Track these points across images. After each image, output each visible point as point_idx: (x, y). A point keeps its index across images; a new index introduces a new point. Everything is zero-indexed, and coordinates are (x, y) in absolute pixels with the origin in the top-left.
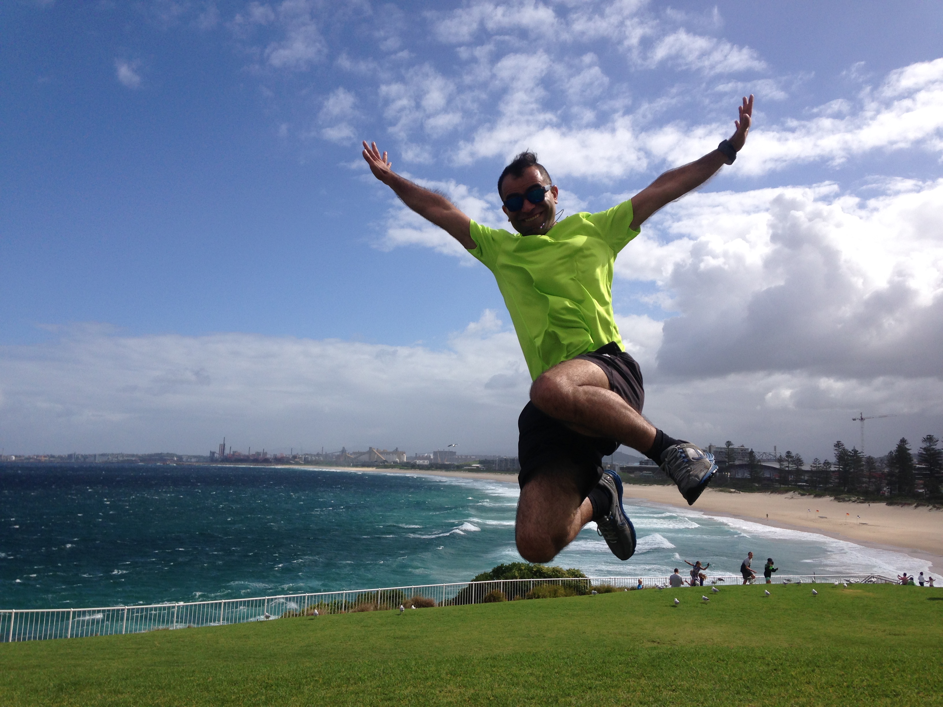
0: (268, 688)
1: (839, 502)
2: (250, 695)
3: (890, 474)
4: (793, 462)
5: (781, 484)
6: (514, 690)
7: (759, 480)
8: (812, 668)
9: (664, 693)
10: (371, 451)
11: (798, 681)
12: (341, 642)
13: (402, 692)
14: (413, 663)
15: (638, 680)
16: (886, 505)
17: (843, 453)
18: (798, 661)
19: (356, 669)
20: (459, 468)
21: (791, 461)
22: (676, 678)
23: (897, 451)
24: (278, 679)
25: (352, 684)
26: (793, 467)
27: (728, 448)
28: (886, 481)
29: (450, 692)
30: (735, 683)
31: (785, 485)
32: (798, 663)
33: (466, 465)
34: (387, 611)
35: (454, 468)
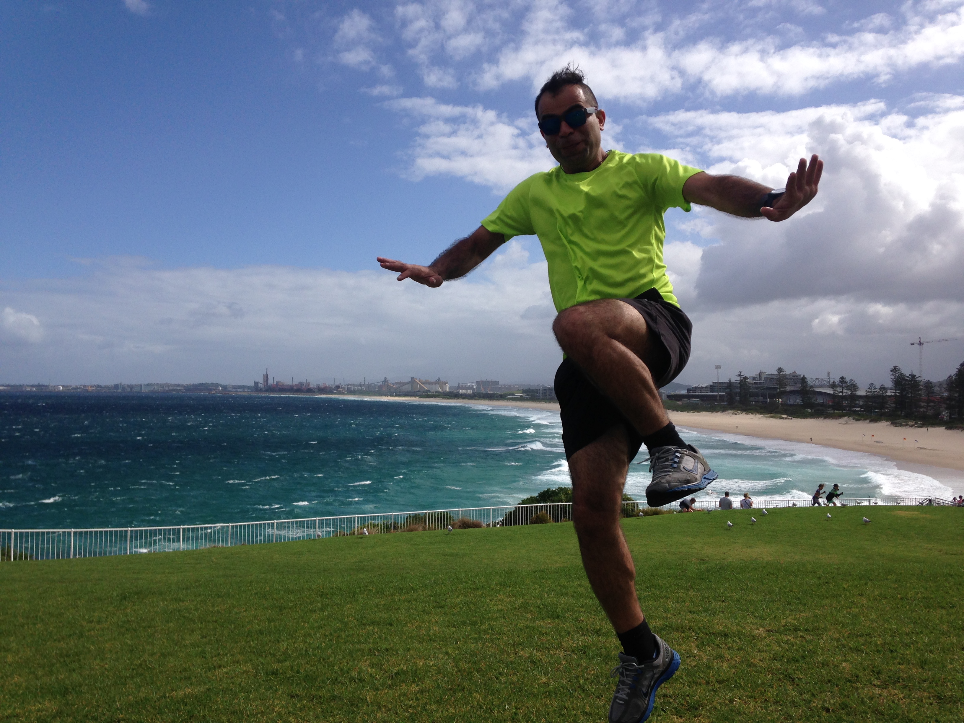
0: (324, 596)
1: (895, 427)
2: (306, 602)
3: (949, 398)
4: (848, 387)
5: (834, 409)
6: (564, 600)
7: (811, 405)
8: (865, 582)
9: (713, 603)
10: (413, 381)
11: (850, 593)
12: (393, 559)
13: (453, 600)
14: (463, 575)
15: (686, 592)
16: (946, 429)
17: (900, 378)
18: (850, 575)
19: (408, 580)
20: (502, 397)
21: (845, 387)
22: (725, 590)
23: (956, 375)
24: (333, 589)
25: (404, 593)
26: (847, 392)
27: (780, 375)
28: (945, 406)
29: (500, 600)
30: (786, 595)
31: (839, 410)
32: (850, 577)
33: (510, 395)
34: (435, 531)
35: (497, 397)
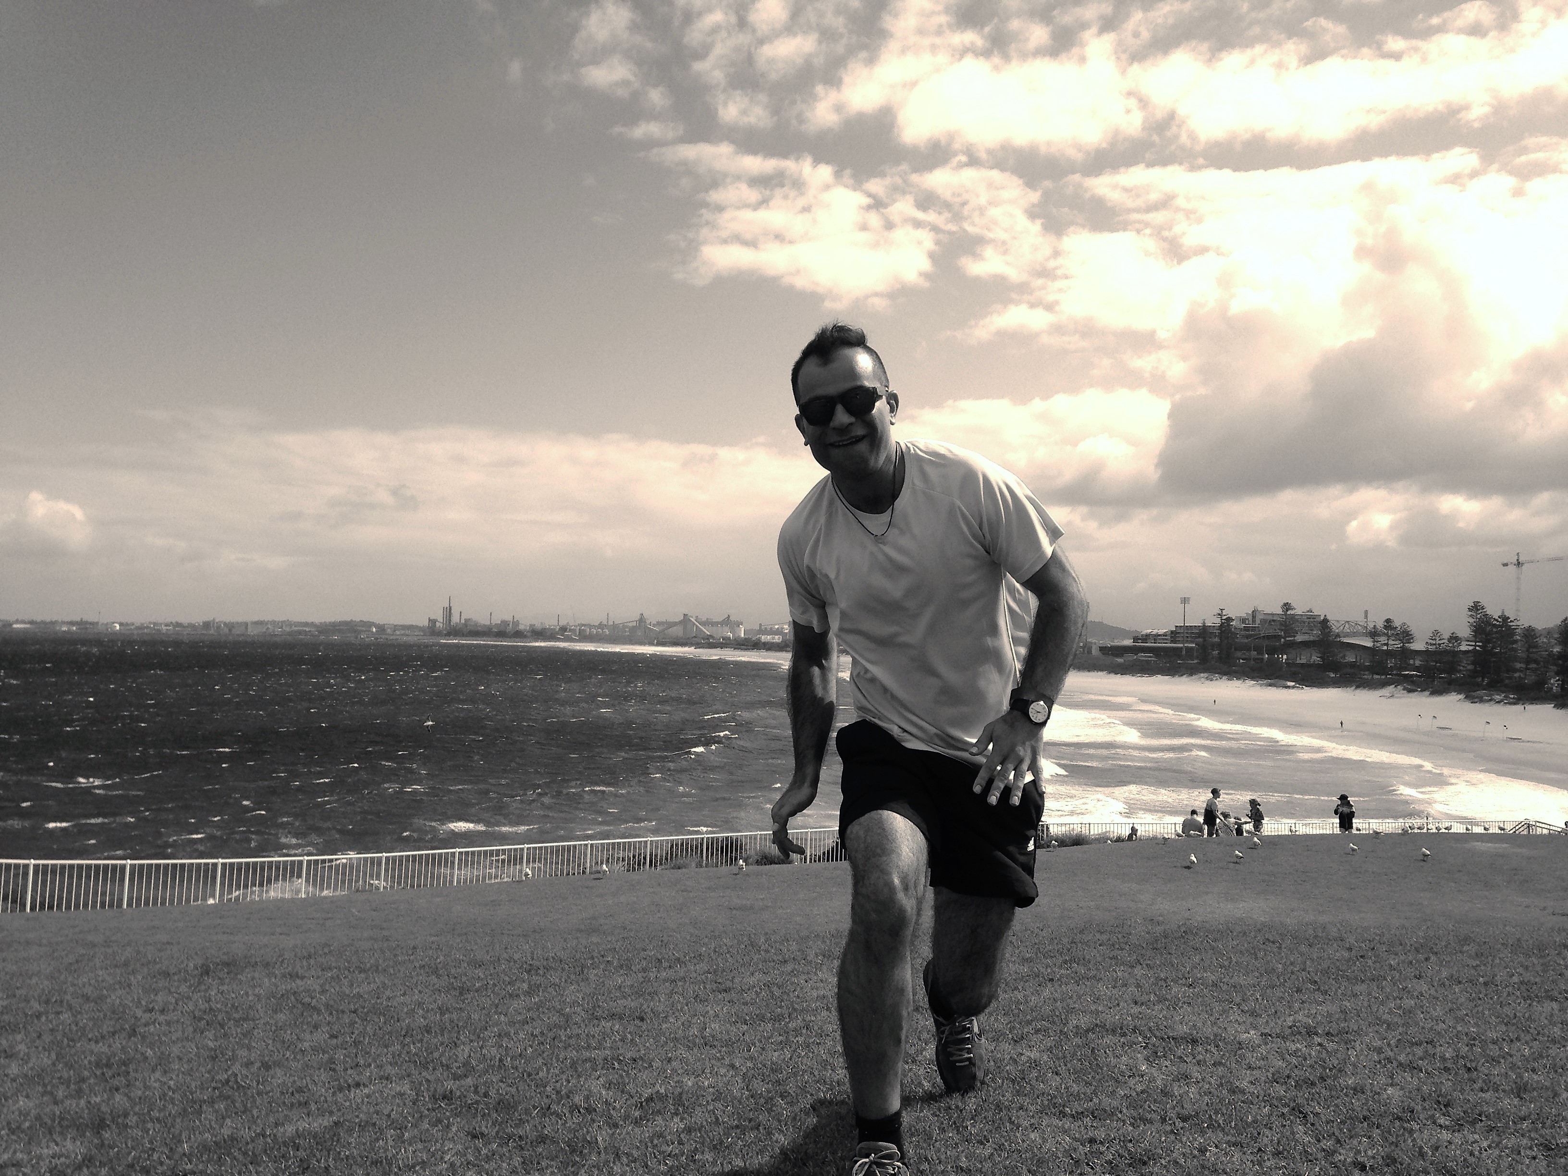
0: (533, 972)
1: (1472, 702)
3: (1562, 656)
4: (1396, 636)
5: (1373, 673)
7: (1335, 666)
9: (1175, 990)
10: (686, 620)
15: (1130, 970)
16: (1555, 707)
17: (1483, 622)
19: (672, 947)
21: (1393, 635)
26: (1395, 644)
27: (1286, 614)
28: (1555, 668)
30: (1293, 976)
31: (1380, 675)
34: (718, 869)
